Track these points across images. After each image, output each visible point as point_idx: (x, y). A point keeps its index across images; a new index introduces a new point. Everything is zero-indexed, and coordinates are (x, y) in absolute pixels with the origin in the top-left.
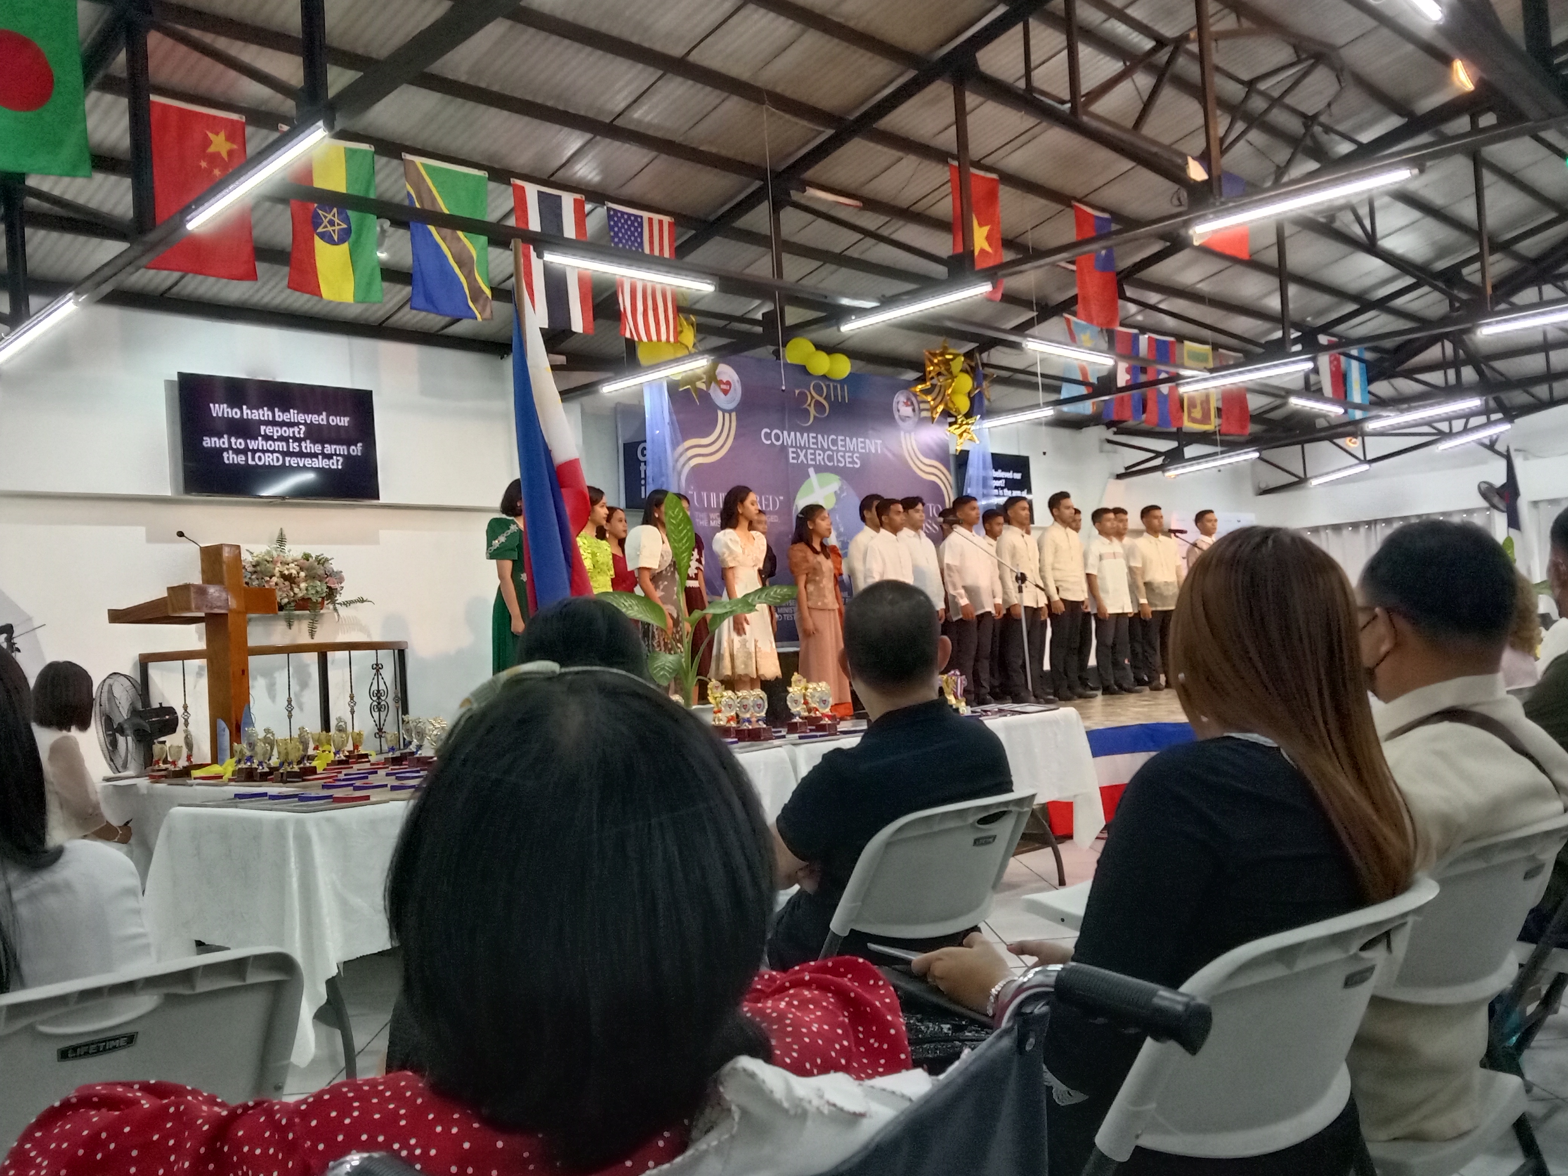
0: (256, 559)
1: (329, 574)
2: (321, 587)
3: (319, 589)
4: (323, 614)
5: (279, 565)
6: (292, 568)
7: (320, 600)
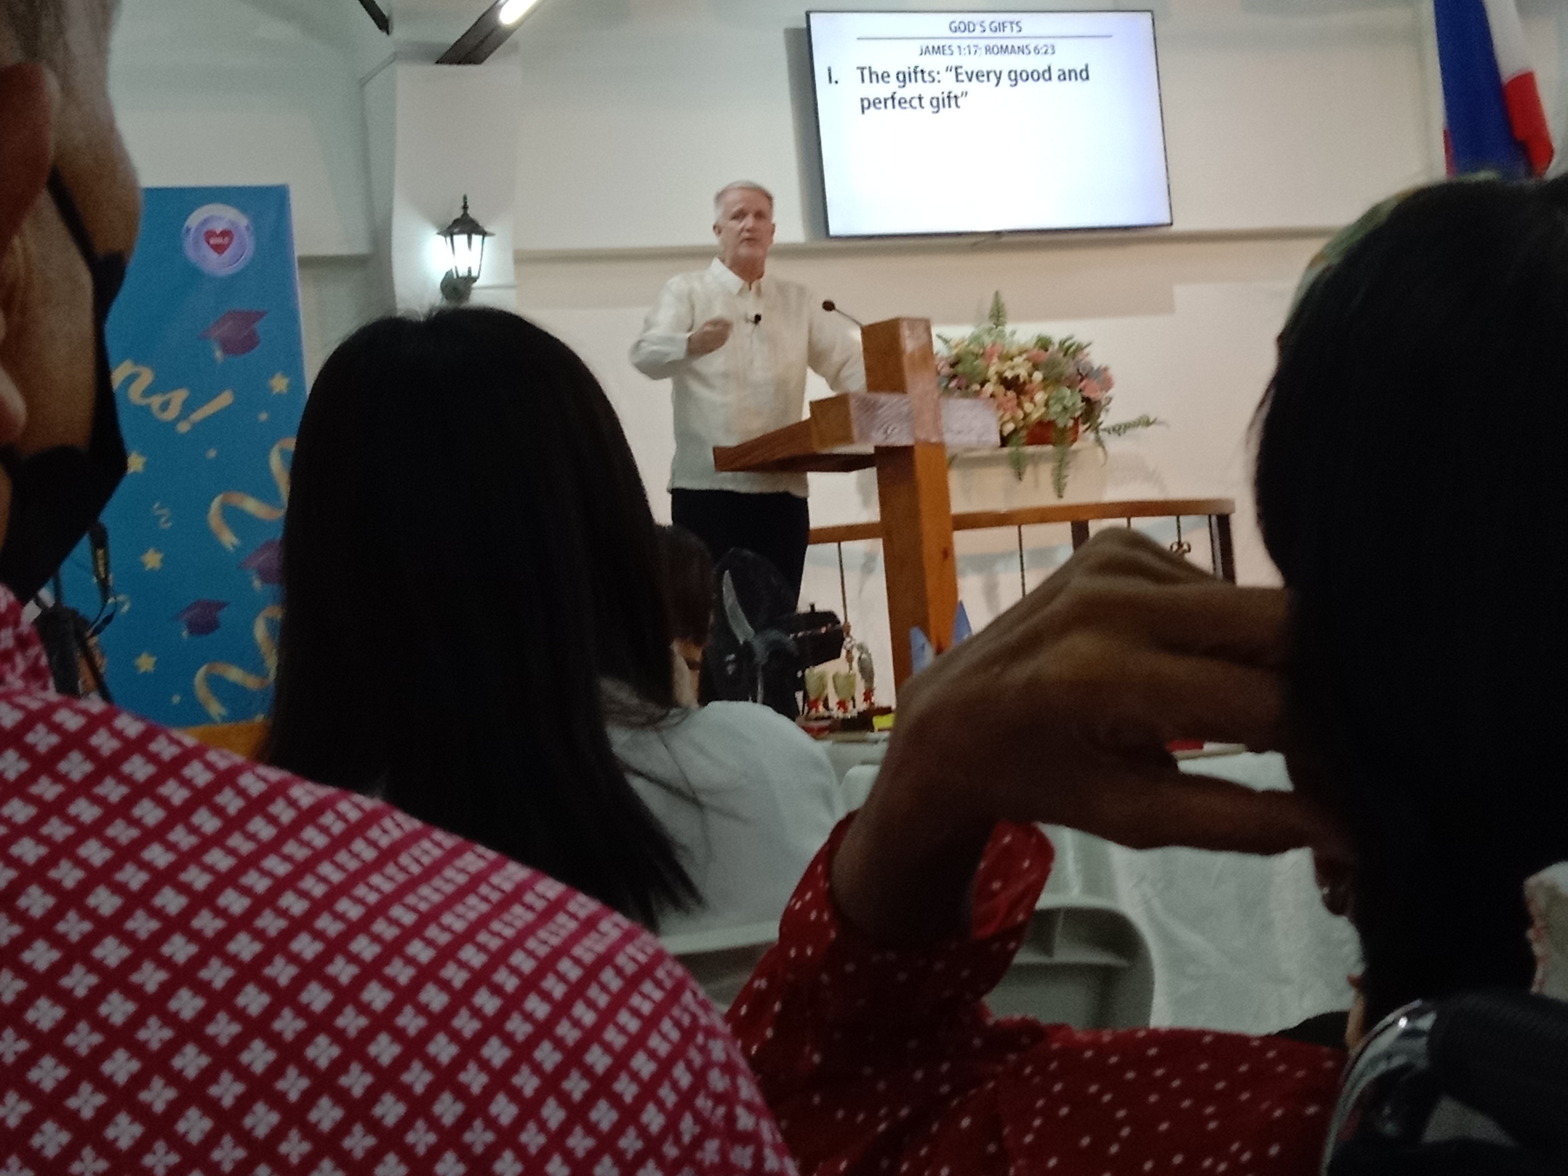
0: (954, 352)
1: (1084, 375)
2: (1072, 399)
3: (1068, 403)
4: (1075, 452)
5: (995, 360)
6: (1018, 366)
7: (1071, 423)
